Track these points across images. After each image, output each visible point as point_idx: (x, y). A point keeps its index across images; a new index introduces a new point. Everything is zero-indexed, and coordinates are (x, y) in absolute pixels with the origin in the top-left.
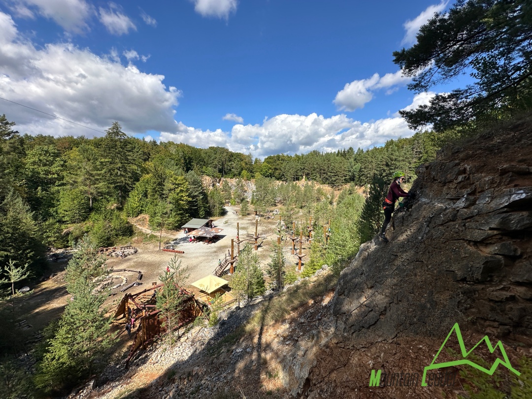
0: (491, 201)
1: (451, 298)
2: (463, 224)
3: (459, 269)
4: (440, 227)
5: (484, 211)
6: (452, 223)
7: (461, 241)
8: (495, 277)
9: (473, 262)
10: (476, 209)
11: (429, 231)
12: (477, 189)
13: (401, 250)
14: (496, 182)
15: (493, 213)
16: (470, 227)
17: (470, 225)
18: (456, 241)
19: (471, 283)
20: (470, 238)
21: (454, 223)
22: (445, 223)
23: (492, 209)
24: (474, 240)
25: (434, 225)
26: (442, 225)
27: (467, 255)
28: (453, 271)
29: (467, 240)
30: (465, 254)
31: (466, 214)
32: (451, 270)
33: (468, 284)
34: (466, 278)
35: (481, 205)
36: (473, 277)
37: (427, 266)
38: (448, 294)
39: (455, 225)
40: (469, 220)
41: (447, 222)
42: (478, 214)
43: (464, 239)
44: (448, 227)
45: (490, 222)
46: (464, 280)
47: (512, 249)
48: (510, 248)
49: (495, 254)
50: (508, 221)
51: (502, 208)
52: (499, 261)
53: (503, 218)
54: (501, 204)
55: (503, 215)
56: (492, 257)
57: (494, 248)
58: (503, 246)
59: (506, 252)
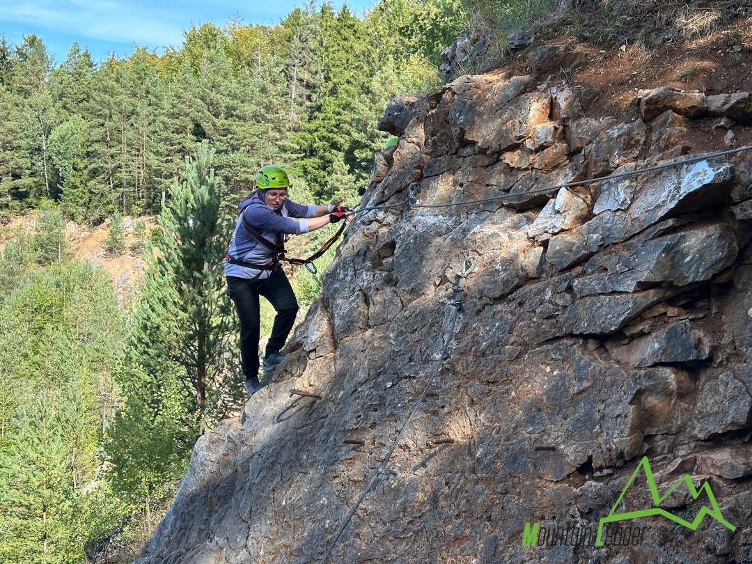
0: (633, 200)
2: (565, 285)
3: (569, 436)
4: (499, 307)
5: (619, 236)
6: (532, 287)
7: (565, 341)
8: (659, 438)
9: (603, 401)
10: (594, 232)
11: (466, 326)
12: (592, 165)
13: (374, 416)
14: (638, 142)
15: (642, 236)
16: (586, 292)
17: (584, 284)
18: (549, 347)
19: (606, 472)
20: (589, 325)
21: (539, 285)
22: (511, 293)
23: (637, 224)
24: (599, 331)
25: (479, 304)
26: (502, 298)
27: (586, 384)
28: (553, 449)
29: (581, 335)
30: (580, 380)
31: (570, 251)
32: (545, 444)
33: (598, 479)
34: (590, 459)
35: (607, 216)
36: (609, 450)
37: (471, 455)
39: (541, 291)
40: (579, 269)
41: (518, 287)
42: (604, 247)
43: (571, 336)
44: (521, 304)
45: (637, 265)
46: (585, 469)
47: (692, 341)
48: (688, 337)
49: (655, 365)
50: (679, 256)
51: (663, 219)
52: (667, 384)
53: (668, 249)
54: (659, 207)
55: (667, 240)
56: (649, 376)
57: (650, 348)
58: (672, 335)
59: (679, 355)
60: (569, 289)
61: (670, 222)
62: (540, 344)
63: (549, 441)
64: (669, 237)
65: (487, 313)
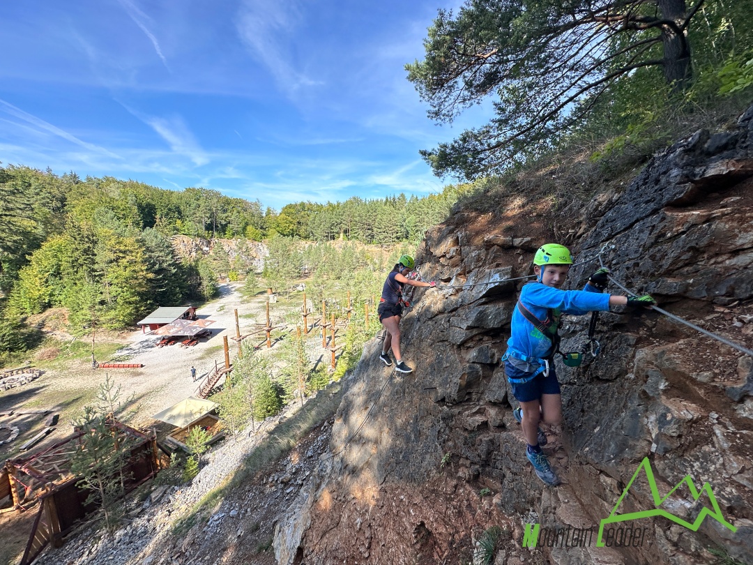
0: (474, 286)
1: (432, 426)
2: (449, 319)
3: (440, 385)
4: (430, 322)
5: (467, 302)
6: (439, 317)
7: (445, 343)
8: (474, 394)
9: (452, 374)
10: (460, 298)
11: (420, 327)
15: (474, 304)
16: (453, 324)
17: (453, 320)
18: (440, 344)
19: (450, 405)
20: (453, 339)
21: (442, 317)
22: (434, 317)
23: (473, 298)
24: (455, 342)
25: (425, 319)
26: (431, 319)
27: (448, 365)
28: (435, 388)
29: (450, 342)
30: (447, 362)
31: (453, 304)
33: (448, 407)
34: (445, 397)
35: (466, 292)
36: (451, 397)
38: (430, 421)
39: (441, 320)
40: (454, 313)
41: (437, 315)
42: (462, 305)
43: (447, 341)
44: (436, 323)
45: (469, 317)
46: (443, 400)
47: (489, 355)
48: (488, 353)
49: (473, 363)
50: (486, 316)
51: (481, 298)
52: (478, 372)
53: (481, 312)
54: (481, 292)
55: (481, 308)
56: (470, 367)
57: (473, 354)
58: (480, 351)
59: (483, 359)
60: (449, 321)
61: (484, 300)
62: (438, 342)
63: (434, 384)
64: (482, 306)
65: (426, 324)
